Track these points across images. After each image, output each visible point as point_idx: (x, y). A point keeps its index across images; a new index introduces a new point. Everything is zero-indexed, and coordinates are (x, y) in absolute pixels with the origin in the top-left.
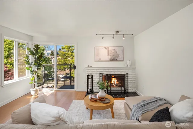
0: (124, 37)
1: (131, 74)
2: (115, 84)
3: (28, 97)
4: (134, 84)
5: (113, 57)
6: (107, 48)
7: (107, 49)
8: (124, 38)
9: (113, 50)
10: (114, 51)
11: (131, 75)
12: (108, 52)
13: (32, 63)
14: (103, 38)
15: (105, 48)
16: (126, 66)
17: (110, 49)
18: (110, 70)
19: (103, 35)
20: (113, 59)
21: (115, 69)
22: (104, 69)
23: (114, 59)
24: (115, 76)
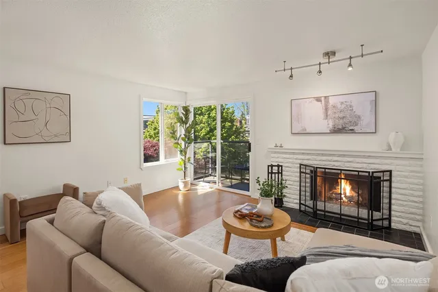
0: (350, 65)
1: (407, 174)
2: (345, 196)
3: (175, 192)
4: (418, 208)
5: (340, 124)
6: (323, 99)
7: (323, 101)
8: (350, 69)
9: (342, 103)
10: (343, 106)
11: (406, 177)
12: (326, 109)
13: (180, 136)
14: (291, 76)
15: (318, 99)
16: (385, 147)
17: (332, 101)
18: (330, 158)
19: (291, 69)
20: (340, 127)
21: (344, 156)
22: (313, 154)
23: (344, 128)
24: (346, 175)
